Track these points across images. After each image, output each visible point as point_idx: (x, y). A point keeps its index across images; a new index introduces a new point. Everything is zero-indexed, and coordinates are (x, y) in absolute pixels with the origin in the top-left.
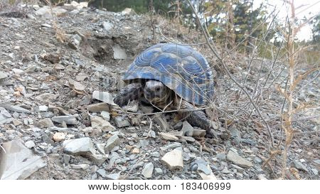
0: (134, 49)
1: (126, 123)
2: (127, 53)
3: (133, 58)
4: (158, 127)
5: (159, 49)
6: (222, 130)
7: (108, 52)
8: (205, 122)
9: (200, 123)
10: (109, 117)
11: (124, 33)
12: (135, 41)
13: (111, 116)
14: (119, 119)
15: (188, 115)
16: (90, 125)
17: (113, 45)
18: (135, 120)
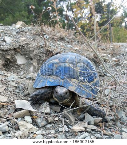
0: (32, 55)
1: (44, 123)
2: (27, 58)
3: (32, 62)
4: (68, 121)
5: (57, 61)
6: (113, 114)
7: (12, 60)
8: (100, 111)
9: (97, 113)
10: (31, 120)
11: (21, 44)
12: (32, 49)
13: (32, 119)
14: (39, 121)
15: (88, 109)
16: (19, 129)
17: (15, 54)
18: (50, 119)
